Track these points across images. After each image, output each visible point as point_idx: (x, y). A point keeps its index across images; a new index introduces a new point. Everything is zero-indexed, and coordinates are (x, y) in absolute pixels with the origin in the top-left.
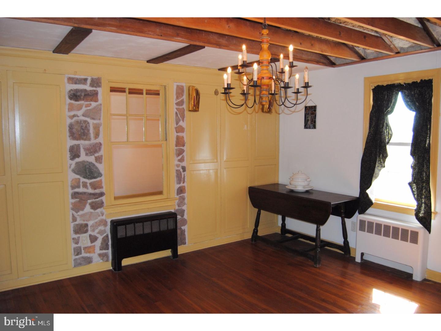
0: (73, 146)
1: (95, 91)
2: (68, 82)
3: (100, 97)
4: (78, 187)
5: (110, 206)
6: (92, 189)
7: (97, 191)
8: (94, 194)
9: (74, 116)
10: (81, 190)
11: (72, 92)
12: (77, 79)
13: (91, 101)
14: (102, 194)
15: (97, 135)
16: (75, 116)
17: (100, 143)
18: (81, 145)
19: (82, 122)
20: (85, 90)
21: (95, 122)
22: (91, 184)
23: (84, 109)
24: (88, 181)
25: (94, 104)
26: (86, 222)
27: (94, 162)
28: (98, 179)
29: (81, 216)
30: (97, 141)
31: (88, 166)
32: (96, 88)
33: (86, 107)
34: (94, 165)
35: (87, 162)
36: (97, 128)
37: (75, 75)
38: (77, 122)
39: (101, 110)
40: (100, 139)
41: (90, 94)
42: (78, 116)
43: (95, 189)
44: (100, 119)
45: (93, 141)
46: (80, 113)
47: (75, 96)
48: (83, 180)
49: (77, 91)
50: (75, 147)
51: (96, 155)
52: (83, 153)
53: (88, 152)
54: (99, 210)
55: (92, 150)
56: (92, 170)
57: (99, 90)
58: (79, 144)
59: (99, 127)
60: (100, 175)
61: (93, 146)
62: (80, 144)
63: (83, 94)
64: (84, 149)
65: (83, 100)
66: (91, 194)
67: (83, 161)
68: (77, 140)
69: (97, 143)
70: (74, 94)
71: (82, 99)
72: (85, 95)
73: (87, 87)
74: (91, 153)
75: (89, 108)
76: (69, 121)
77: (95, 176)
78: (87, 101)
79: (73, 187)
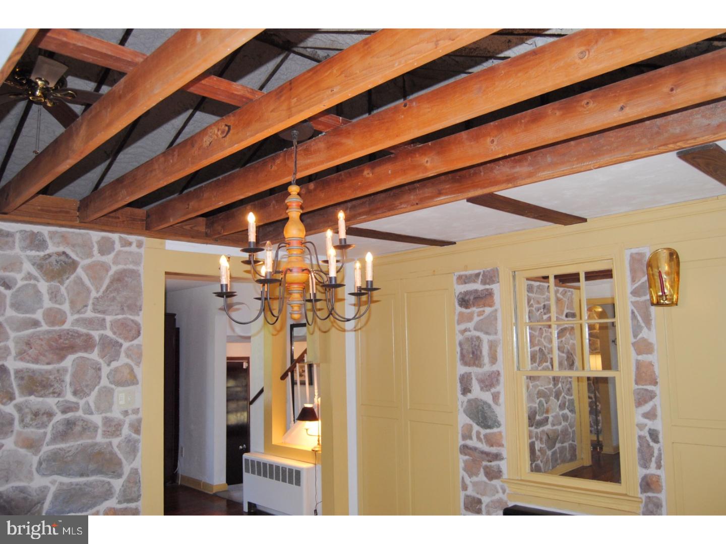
0: (463, 375)
1: (487, 290)
2: (458, 283)
3: (497, 298)
4: (471, 438)
5: (518, 480)
6: (486, 444)
7: (494, 450)
8: (487, 454)
9: (466, 330)
10: (473, 443)
11: (460, 296)
12: (466, 276)
13: (484, 306)
14: (497, 457)
15: (493, 359)
16: (467, 331)
17: (498, 372)
18: (472, 374)
19: (475, 340)
20: (476, 291)
21: (491, 338)
22: (486, 436)
23: (476, 319)
24: (484, 432)
25: (488, 310)
26: (479, 496)
27: (490, 401)
28: (495, 430)
29: (475, 484)
30: (495, 368)
31: (480, 408)
32: (490, 285)
33: (478, 316)
34: (489, 406)
35: (481, 400)
36: (493, 346)
37: (466, 271)
38: (467, 339)
39: (496, 319)
40: (499, 366)
41: (481, 296)
42: (470, 331)
43: (492, 446)
44: (496, 333)
45: (487, 368)
46: (471, 325)
47: (464, 302)
48: (476, 428)
49: (467, 293)
50: (466, 377)
51: (493, 390)
52: (476, 386)
53: (482, 385)
54: (495, 482)
55: (487, 383)
56: (486, 415)
57: (495, 287)
58: (471, 373)
59: (496, 346)
60: (497, 424)
61: (489, 376)
62: (472, 371)
63: (472, 298)
64: (477, 379)
65: (474, 306)
66: (483, 452)
67: (476, 399)
68: (469, 366)
69: (493, 372)
70: (463, 299)
71: (472, 305)
72: (475, 298)
73: (478, 286)
74: (486, 386)
75: (482, 317)
76: (459, 337)
77: (489, 424)
78: (478, 306)
79: (464, 437)
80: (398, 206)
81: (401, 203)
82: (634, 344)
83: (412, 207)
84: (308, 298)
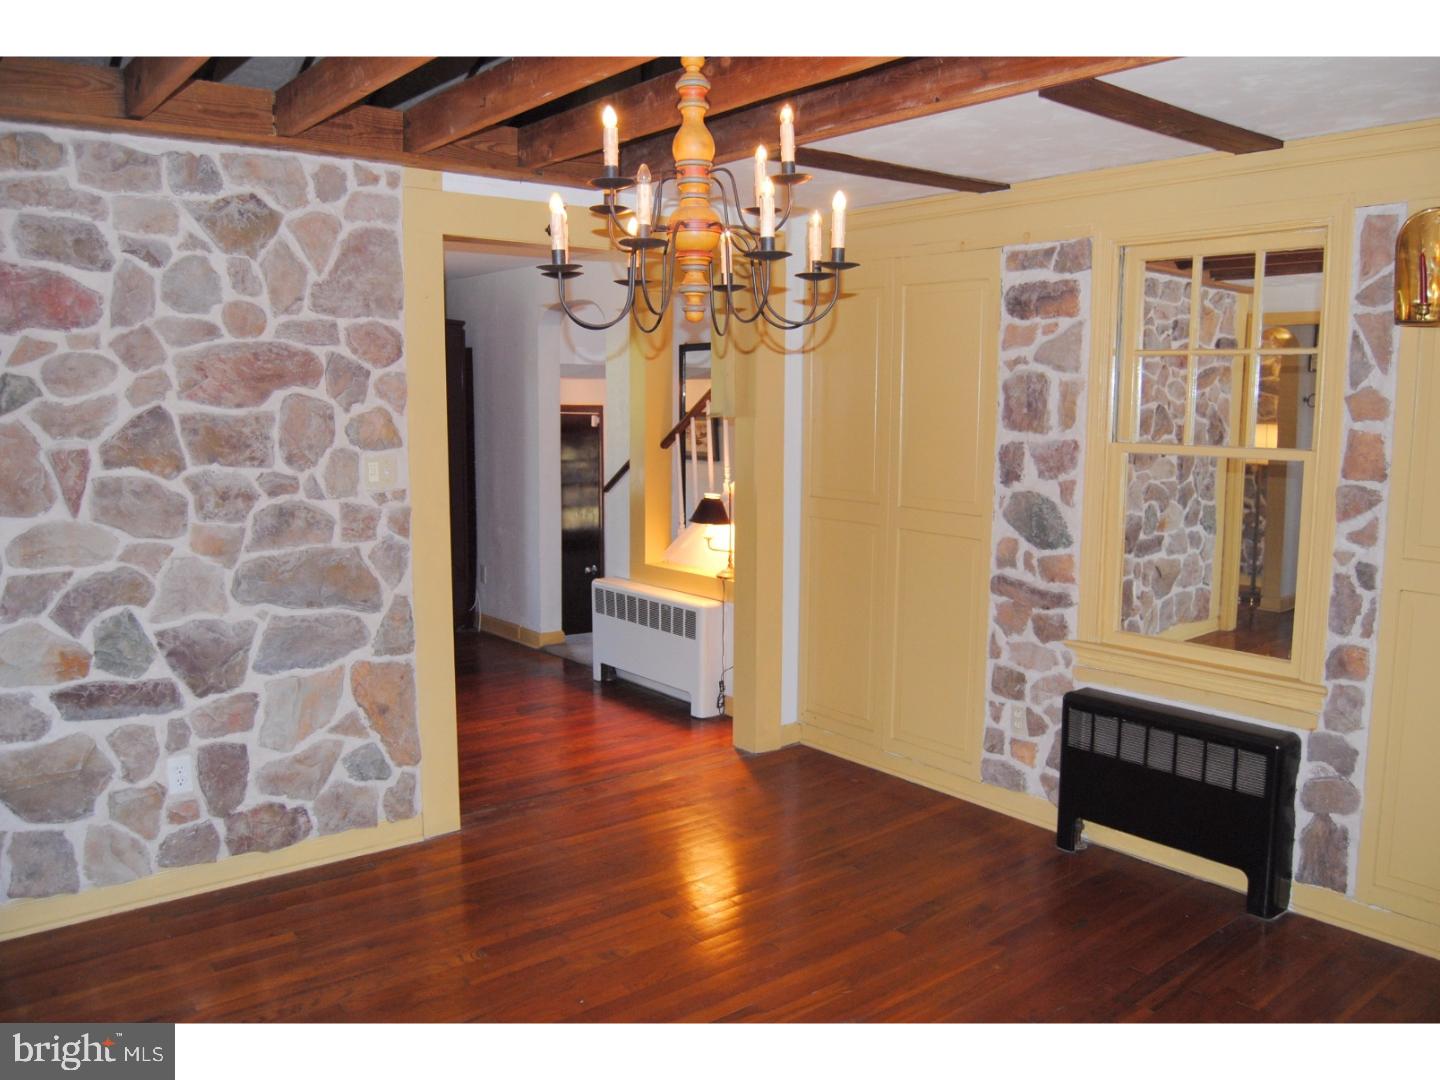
0: (1007, 447)
1: (1066, 282)
2: (1009, 269)
3: (1084, 299)
4: (1013, 565)
5: (1095, 644)
6: (1042, 576)
7: (1055, 587)
8: (1042, 594)
9: (1017, 361)
10: (1017, 573)
11: (1012, 294)
12: (1026, 254)
13: (1058, 314)
14: (1061, 600)
15: (1068, 418)
16: (1020, 363)
17: (1076, 443)
18: (1026, 446)
19: (1035, 380)
20: (1044, 284)
21: (1067, 377)
22: (1041, 561)
23: (1040, 339)
24: (1038, 553)
25: (1064, 323)
26: (1021, 669)
27: (1056, 498)
28: (1061, 551)
29: (1015, 648)
30: (1069, 435)
31: (1035, 509)
32: (1072, 273)
33: (1045, 333)
34: (1053, 507)
35: (1039, 495)
36: (1069, 395)
37: (1027, 244)
38: (1020, 379)
39: (1079, 340)
40: (1078, 432)
41: (1052, 294)
42: (1026, 362)
43: (1052, 580)
44: (1077, 369)
45: (1055, 434)
46: (1028, 352)
47: (1019, 304)
48: (1024, 546)
49: (1025, 288)
50: (1012, 449)
51: (1063, 477)
52: (1030, 469)
53: (1043, 468)
54: (1052, 645)
55: (1052, 464)
56: (1045, 523)
57: (1082, 278)
58: (1022, 443)
59: (1075, 394)
60: (1064, 540)
61: (1057, 450)
62: (1025, 441)
63: (1034, 297)
64: (1033, 456)
65: (1037, 316)
66: (1034, 591)
67: (1029, 492)
68: (1020, 430)
69: (1065, 443)
70: (1016, 299)
71: (1034, 312)
72: (1041, 299)
73: (1048, 275)
74: (1050, 469)
75: (1051, 337)
76: (1004, 375)
77: (1050, 540)
78: (1047, 315)
79: (1001, 563)
80: (898, 104)
81: (905, 99)
82: (1348, 399)
83: (927, 108)
84: (717, 282)
